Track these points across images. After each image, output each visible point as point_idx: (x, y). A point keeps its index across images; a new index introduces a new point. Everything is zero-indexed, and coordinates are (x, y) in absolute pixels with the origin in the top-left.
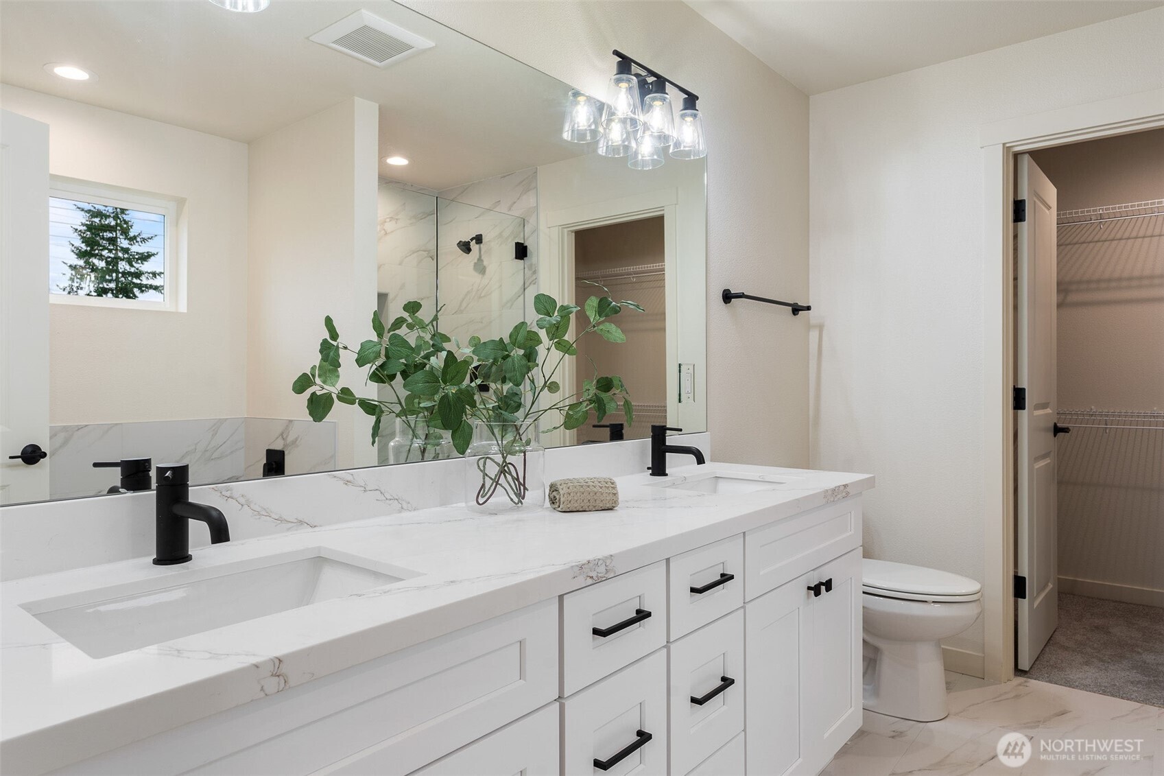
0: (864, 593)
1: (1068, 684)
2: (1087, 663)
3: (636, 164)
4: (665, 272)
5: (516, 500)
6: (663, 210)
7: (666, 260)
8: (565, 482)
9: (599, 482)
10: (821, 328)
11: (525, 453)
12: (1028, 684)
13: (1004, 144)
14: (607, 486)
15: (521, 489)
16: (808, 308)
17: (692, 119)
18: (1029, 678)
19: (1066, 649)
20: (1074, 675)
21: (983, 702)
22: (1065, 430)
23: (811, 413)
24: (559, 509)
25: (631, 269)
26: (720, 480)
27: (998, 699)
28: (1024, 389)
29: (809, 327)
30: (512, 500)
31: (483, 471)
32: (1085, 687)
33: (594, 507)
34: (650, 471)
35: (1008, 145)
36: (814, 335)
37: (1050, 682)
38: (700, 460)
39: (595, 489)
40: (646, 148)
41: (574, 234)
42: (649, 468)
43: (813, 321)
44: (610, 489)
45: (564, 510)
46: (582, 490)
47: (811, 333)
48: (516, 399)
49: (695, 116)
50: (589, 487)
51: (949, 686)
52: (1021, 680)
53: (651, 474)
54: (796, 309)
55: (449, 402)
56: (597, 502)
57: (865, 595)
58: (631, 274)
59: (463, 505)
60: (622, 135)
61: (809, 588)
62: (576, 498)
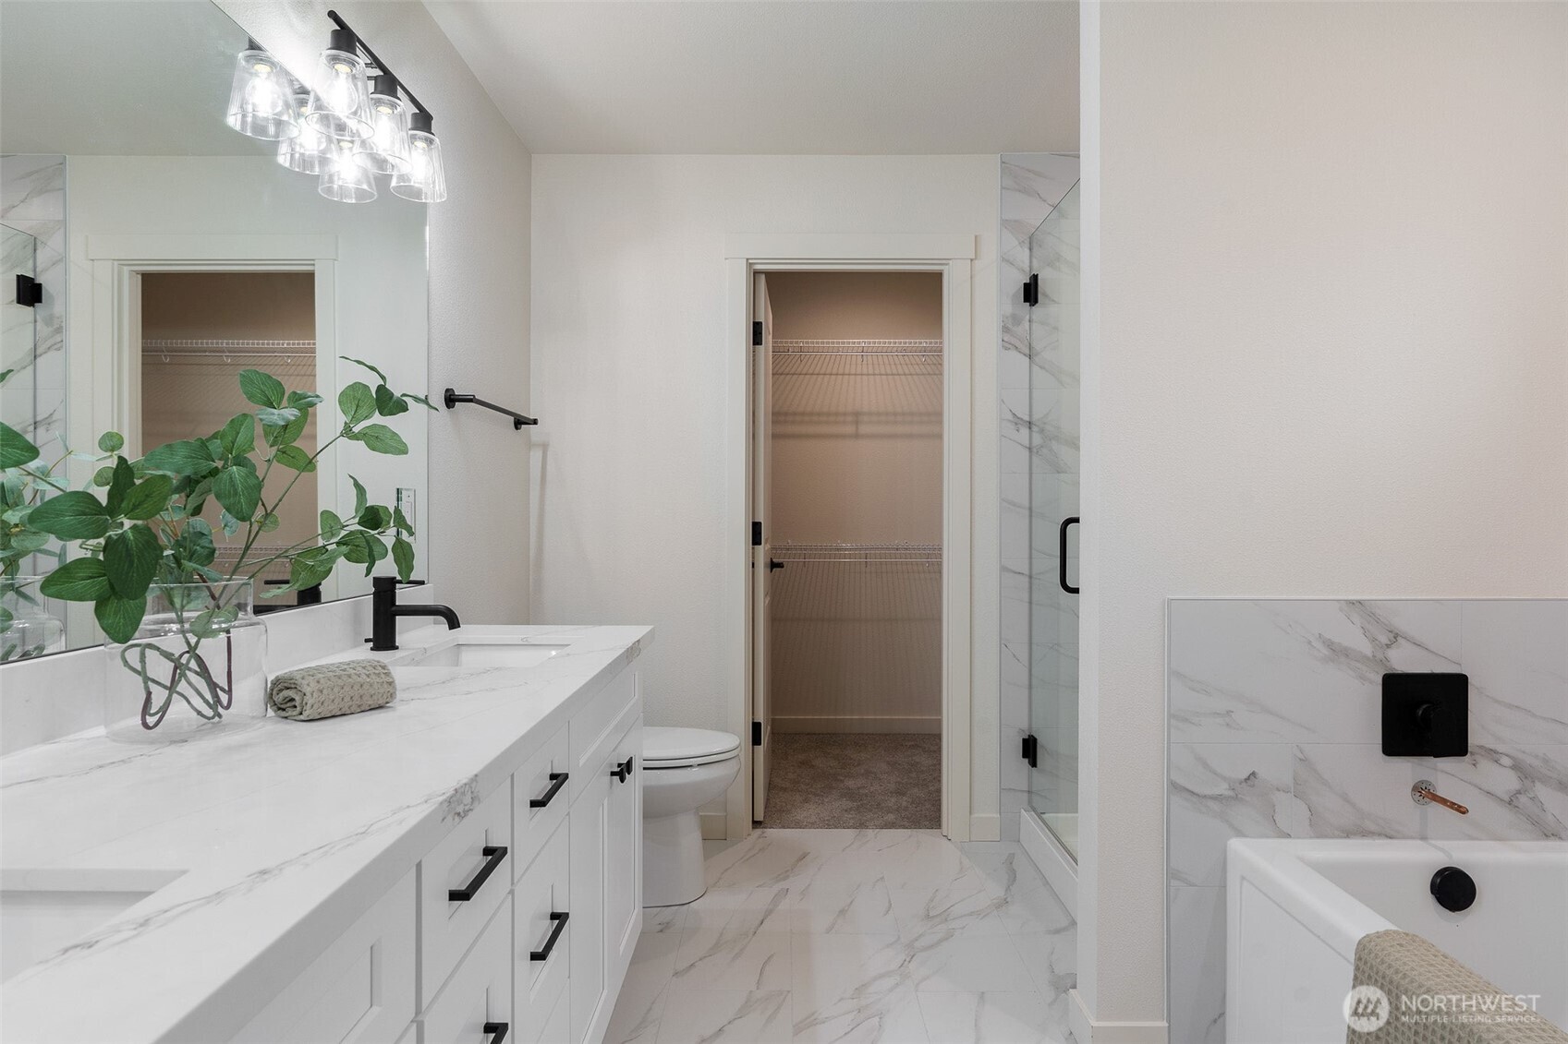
0: (645, 769)
1: (798, 825)
2: (806, 801)
3: (329, 190)
4: (317, 354)
5: (210, 713)
6: (314, 265)
7: (317, 338)
8: (310, 672)
9: (364, 668)
10: (545, 447)
11: (228, 632)
12: (765, 835)
13: (747, 259)
14: (377, 672)
15: (219, 697)
16: (535, 422)
17: (425, 145)
18: (765, 828)
19: (785, 790)
20: (800, 815)
21: (733, 865)
22: (780, 565)
23: (532, 553)
24: (302, 717)
25: (224, 343)
26: (463, 648)
27: (745, 858)
28: (760, 523)
29: (530, 445)
30: (199, 713)
31: (142, 673)
32: (813, 825)
33: (359, 706)
34: (371, 644)
35: (750, 261)
36: (536, 456)
37: (784, 827)
38: (453, 622)
39: (359, 679)
40: (348, 170)
41: (140, 277)
42: (367, 641)
43: (534, 439)
44: (383, 676)
45: (311, 718)
46: (340, 682)
47: (532, 453)
48: (204, 542)
49: (430, 142)
50: (349, 676)
51: (707, 855)
52: (758, 831)
53: (372, 649)
54: (519, 422)
55: (127, 550)
56: (365, 698)
57: (645, 771)
58: (223, 352)
59: (101, 731)
60: (319, 143)
61: (613, 774)
62: (332, 697)
